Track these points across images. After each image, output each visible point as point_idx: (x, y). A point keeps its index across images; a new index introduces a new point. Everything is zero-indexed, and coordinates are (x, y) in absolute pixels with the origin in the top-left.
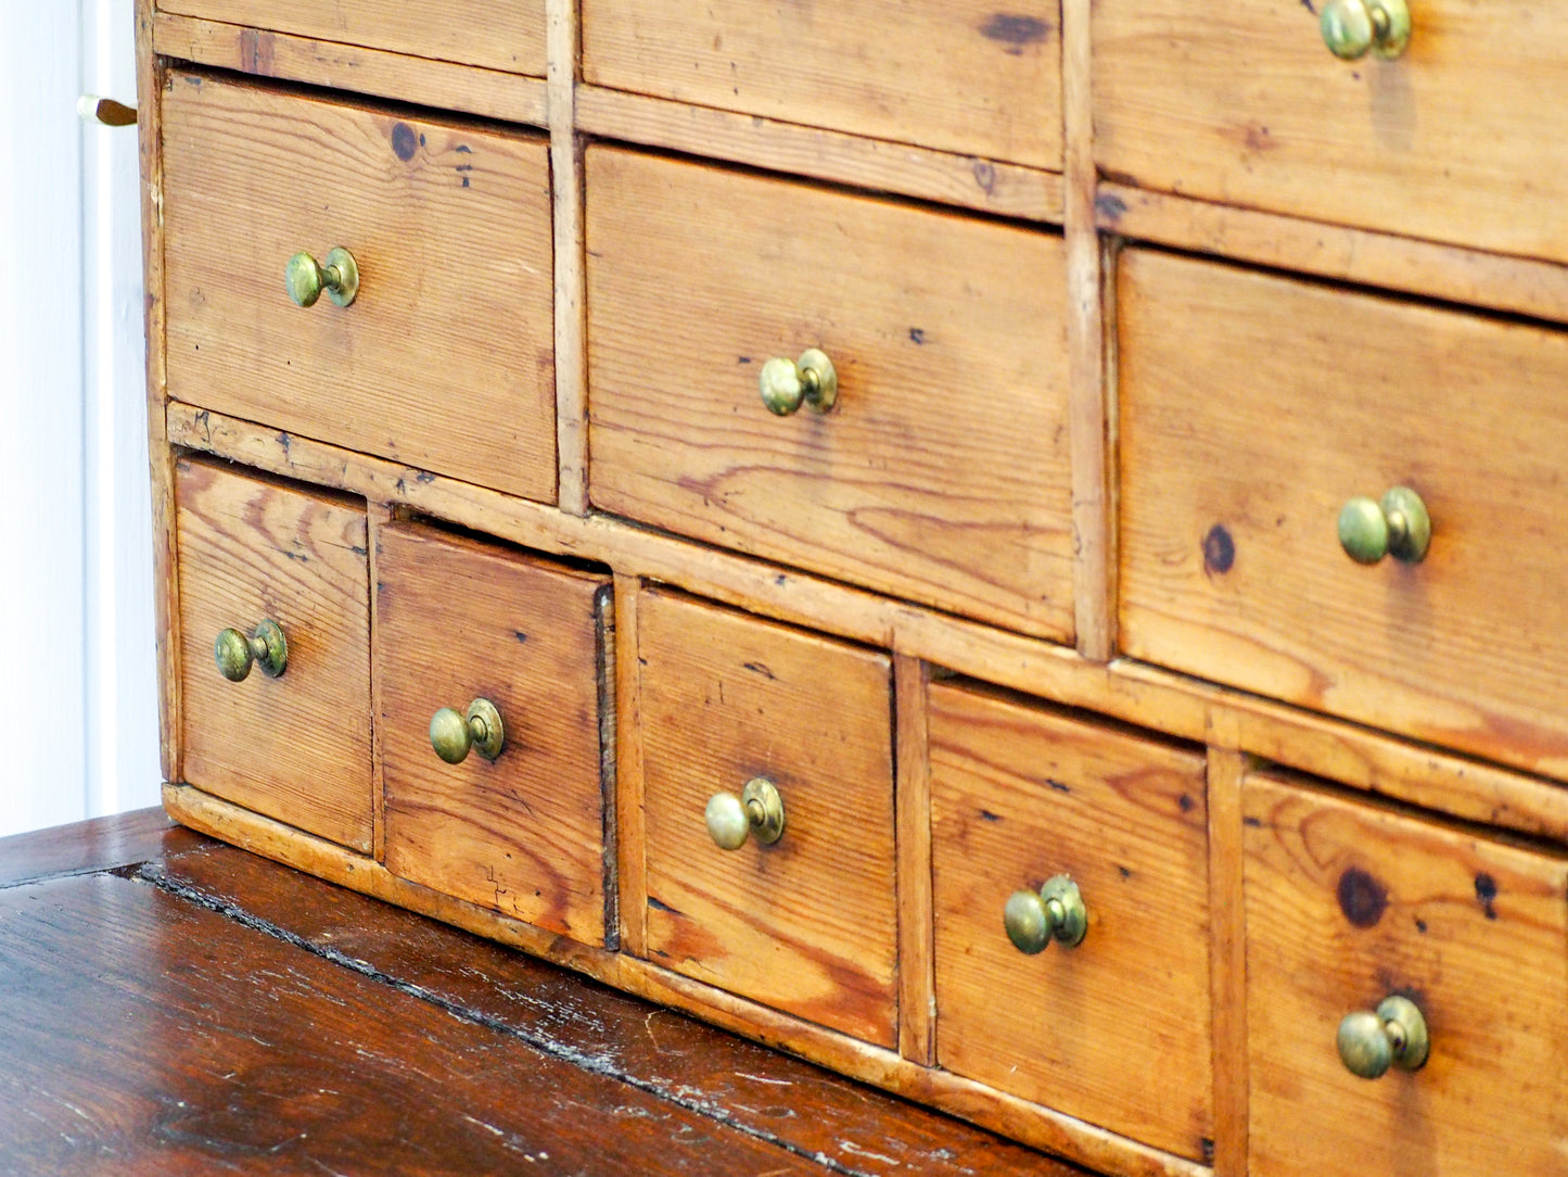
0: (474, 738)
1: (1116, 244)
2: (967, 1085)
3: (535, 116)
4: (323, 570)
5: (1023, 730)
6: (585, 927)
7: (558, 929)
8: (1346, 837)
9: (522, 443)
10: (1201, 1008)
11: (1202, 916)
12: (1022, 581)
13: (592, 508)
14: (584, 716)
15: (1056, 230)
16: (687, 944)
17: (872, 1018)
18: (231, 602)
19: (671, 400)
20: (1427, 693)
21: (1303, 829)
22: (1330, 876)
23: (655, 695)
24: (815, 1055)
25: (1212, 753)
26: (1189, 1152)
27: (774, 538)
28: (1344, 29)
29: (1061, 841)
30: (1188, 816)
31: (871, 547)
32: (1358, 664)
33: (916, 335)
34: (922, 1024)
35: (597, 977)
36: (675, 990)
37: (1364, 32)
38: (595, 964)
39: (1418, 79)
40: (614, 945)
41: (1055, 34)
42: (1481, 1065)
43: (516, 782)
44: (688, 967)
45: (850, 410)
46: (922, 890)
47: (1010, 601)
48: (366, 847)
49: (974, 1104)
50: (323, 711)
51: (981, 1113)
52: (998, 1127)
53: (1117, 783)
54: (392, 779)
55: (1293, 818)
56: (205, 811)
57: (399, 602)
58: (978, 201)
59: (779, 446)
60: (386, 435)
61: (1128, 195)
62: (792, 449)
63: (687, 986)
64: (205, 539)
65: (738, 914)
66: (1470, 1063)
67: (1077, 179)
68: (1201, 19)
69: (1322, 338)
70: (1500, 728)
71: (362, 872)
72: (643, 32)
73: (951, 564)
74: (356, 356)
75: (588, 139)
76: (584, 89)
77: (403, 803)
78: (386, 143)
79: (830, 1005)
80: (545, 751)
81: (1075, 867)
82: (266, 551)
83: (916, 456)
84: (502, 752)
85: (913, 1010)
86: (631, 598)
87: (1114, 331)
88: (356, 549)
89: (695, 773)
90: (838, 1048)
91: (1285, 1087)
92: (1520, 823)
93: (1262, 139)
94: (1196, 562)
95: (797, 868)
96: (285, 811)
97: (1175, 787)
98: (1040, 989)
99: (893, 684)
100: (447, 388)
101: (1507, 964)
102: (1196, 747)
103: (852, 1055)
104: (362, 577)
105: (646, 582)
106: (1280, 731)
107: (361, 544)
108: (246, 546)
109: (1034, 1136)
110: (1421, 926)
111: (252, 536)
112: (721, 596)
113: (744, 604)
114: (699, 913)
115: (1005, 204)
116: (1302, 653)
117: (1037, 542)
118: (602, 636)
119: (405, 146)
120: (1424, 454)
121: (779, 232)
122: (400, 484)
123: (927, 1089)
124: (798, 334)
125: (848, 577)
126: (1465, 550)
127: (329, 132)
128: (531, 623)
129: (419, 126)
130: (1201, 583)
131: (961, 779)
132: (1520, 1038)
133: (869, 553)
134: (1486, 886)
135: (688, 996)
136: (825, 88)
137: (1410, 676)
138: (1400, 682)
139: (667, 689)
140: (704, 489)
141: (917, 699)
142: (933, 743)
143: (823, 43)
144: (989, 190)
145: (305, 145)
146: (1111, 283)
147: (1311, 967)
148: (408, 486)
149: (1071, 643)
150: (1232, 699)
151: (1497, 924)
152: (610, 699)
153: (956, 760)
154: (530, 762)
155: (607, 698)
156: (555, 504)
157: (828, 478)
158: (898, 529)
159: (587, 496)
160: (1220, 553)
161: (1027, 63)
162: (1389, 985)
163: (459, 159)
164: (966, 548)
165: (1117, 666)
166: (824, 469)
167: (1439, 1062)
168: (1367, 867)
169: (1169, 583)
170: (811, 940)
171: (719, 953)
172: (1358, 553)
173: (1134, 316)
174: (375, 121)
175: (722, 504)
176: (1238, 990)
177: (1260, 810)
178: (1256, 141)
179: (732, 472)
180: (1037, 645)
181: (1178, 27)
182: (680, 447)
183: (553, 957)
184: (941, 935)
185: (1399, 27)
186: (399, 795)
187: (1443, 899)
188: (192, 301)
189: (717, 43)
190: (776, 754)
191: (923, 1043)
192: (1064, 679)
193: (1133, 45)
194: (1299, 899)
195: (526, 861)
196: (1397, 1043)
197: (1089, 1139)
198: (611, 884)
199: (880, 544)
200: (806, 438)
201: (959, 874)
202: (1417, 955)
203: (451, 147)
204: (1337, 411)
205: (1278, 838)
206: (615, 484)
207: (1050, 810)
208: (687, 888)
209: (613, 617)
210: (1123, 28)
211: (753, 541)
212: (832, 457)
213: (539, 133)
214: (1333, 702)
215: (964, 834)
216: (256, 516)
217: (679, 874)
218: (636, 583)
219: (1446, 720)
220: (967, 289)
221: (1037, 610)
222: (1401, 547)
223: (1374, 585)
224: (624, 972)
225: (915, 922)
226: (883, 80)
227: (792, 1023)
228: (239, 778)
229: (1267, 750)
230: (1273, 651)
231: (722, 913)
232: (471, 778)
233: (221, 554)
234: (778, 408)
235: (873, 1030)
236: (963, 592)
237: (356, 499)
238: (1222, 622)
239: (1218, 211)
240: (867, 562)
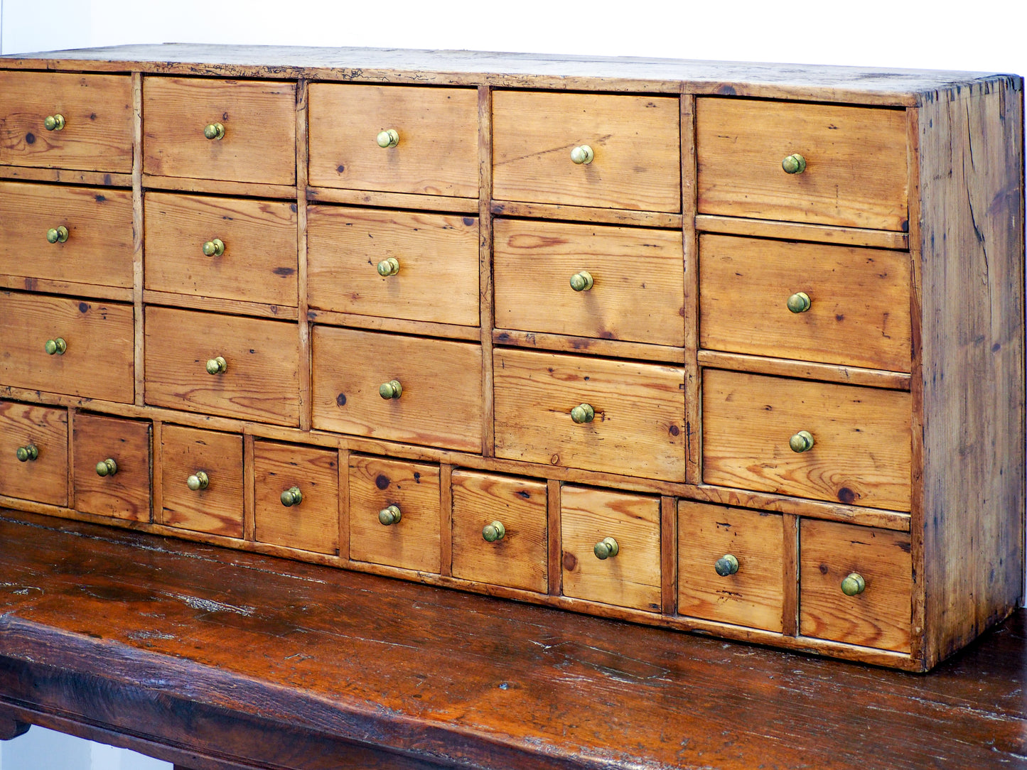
0: (109, 470)
1: (313, 324)
2: (266, 544)
3: (130, 299)
4: (52, 429)
5: (283, 450)
6: (143, 517)
7: (134, 519)
8: (378, 468)
9: (122, 388)
10: (336, 516)
11: (337, 492)
12: (283, 412)
13: (146, 404)
14: (144, 461)
15: (296, 322)
16: (176, 518)
17: (235, 530)
18: (17, 441)
19: (173, 373)
20: (401, 430)
21: (366, 467)
22: (374, 477)
23: (167, 453)
24: (217, 543)
25: (340, 450)
26: (332, 553)
27: (205, 407)
28: (384, 268)
29: (294, 478)
30: (333, 467)
31: (236, 407)
32: (382, 425)
33: (252, 351)
34: (251, 530)
35: (146, 531)
36: (172, 531)
37: (389, 269)
38: (145, 528)
39: (401, 280)
40: (152, 522)
41: (297, 272)
42: (416, 519)
43: (120, 481)
44: (177, 525)
45: (231, 372)
46: (252, 496)
47: (280, 418)
48: (65, 505)
49: (266, 549)
50: (51, 468)
51: (270, 551)
52: (275, 554)
53: (311, 461)
54: (77, 484)
55: (363, 465)
56: (7, 501)
57: (81, 435)
58: (273, 316)
59: (208, 383)
60: (75, 389)
61: (317, 312)
62: (212, 383)
63: (176, 530)
64: (7, 423)
65: (193, 509)
66: (412, 519)
67: (302, 309)
68: (340, 267)
69: (372, 345)
70: (421, 436)
71: (64, 512)
72: (165, 275)
73: (261, 410)
74: (65, 367)
75: (145, 304)
76: (145, 292)
77: (80, 491)
78: (77, 309)
79: (222, 529)
80: (130, 471)
81: (298, 485)
82: (31, 425)
83: (251, 383)
84: (116, 472)
85: (248, 527)
86: (158, 428)
87: (311, 347)
88: (63, 422)
89: (180, 472)
90: (225, 540)
91: (360, 532)
92: (427, 459)
93: (357, 296)
94: (335, 404)
95: (213, 494)
96: (36, 497)
97: (329, 461)
98: (288, 517)
99: (243, 442)
100: (97, 375)
101: (423, 494)
102: (336, 450)
103: (229, 541)
104: (66, 429)
105: (163, 422)
106: (360, 443)
107: (65, 419)
108: (23, 424)
109: (286, 555)
110: (399, 487)
111: (26, 421)
112: (189, 424)
113: (196, 425)
114: (180, 509)
115: (280, 316)
116: (366, 423)
117: (288, 402)
118: (150, 438)
119: (83, 309)
120: (400, 372)
121: (208, 327)
122: (80, 402)
123: (253, 547)
124: (214, 353)
125: (230, 416)
126: (412, 394)
127: (56, 306)
128: (127, 437)
129: (89, 303)
130: (337, 409)
131: (263, 465)
132: (426, 511)
133: (236, 409)
134: (417, 475)
135: (176, 532)
136: (224, 288)
137: (396, 426)
138: (393, 428)
139: (171, 451)
140: (184, 396)
141: (251, 445)
142: (255, 457)
143: (224, 276)
144: (275, 313)
145: (48, 310)
146: (311, 335)
147: (368, 501)
148: (82, 403)
149: (298, 427)
150: (346, 437)
151: (420, 484)
152: (151, 455)
153: (262, 460)
154: (125, 474)
155: (152, 455)
156: (134, 404)
157: (223, 390)
158: (246, 402)
159: (144, 401)
160: (342, 400)
161: (288, 279)
162: (390, 503)
163: (102, 311)
164: (267, 405)
165: (311, 431)
166: (223, 388)
167: (404, 520)
168: (384, 474)
169: (327, 409)
170: (216, 512)
171: (186, 519)
172: (384, 396)
173: (317, 342)
174: (73, 302)
175: (189, 400)
176: (347, 510)
177: (354, 463)
178: (355, 297)
179: (192, 391)
180: (288, 428)
181: (333, 270)
182: (176, 386)
183: (131, 527)
184: (257, 507)
185: (396, 267)
186: (79, 488)
187: (405, 480)
188: (5, 356)
189: (190, 277)
190: (206, 464)
191: (251, 535)
192: (296, 436)
193: (319, 274)
194: (365, 485)
195: (125, 502)
196: (394, 517)
197: (302, 554)
198: (152, 505)
199: (239, 406)
200: (217, 380)
201: (262, 489)
202: (397, 494)
203: (100, 308)
204: (376, 363)
205: (359, 470)
206: (155, 396)
207: (291, 470)
208: (176, 503)
209: (153, 433)
210: (316, 270)
211: (199, 409)
212: (226, 385)
213: (131, 304)
214: (374, 435)
215: (264, 479)
216: (27, 415)
217: (174, 500)
218: (161, 423)
219: (406, 436)
220: (268, 339)
221: (288, 419)
222: (395, 395)
223: (386, 405)
224: (155, 528)
225: (249, 504)
226: (243, 286)
227: (210, 535)
228: (19, 490)
229: (356, 448)
230: (357, 424)
231: (187, 509)
232: (105, 481)
233: (13, 427)
234: (211, 372)
235: (236, 534)
236: (265, 417)
237: (65, 408)
238: (342, 418)
239: (343, 315)
240: (236, 411)
